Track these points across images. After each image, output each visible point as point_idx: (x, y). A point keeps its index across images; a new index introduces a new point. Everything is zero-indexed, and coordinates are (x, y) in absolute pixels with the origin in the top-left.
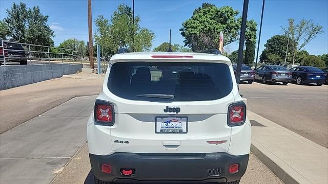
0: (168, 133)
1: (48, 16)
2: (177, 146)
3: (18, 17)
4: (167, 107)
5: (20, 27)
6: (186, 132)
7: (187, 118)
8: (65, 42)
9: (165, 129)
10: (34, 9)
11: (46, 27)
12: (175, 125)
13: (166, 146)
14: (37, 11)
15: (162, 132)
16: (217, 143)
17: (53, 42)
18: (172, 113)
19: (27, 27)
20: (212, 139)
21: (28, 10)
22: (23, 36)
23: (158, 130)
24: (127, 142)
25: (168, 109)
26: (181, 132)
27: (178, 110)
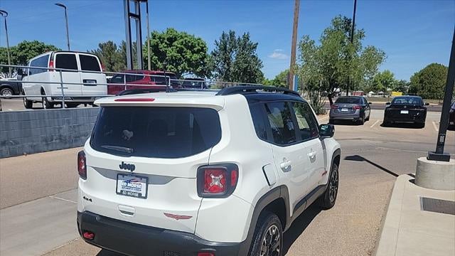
0: (127, 195)
1: (257, 44)
2: (132, 214)
3: (225, 47)
4: (123, 162)
5: (227, 60)
6: (145, 198)
7: (146, 179)
8: (281, 74)
9: (124, 189)
10: (244, 36)
11: (254, 57)
12: (135, 186)
13: (122, 212)
14: (246, 38)
15: (121, 193)
16: (178, 217)
17: (262, 76)
18: (127, 170)
19: (234, 59)
20: (173, 212)
21: (237, 38)
22: (228, 69)
23: (119, 191)
24: (91, 200)
25: (123, 166)
26: (140, 196)
27: (132, 167)
